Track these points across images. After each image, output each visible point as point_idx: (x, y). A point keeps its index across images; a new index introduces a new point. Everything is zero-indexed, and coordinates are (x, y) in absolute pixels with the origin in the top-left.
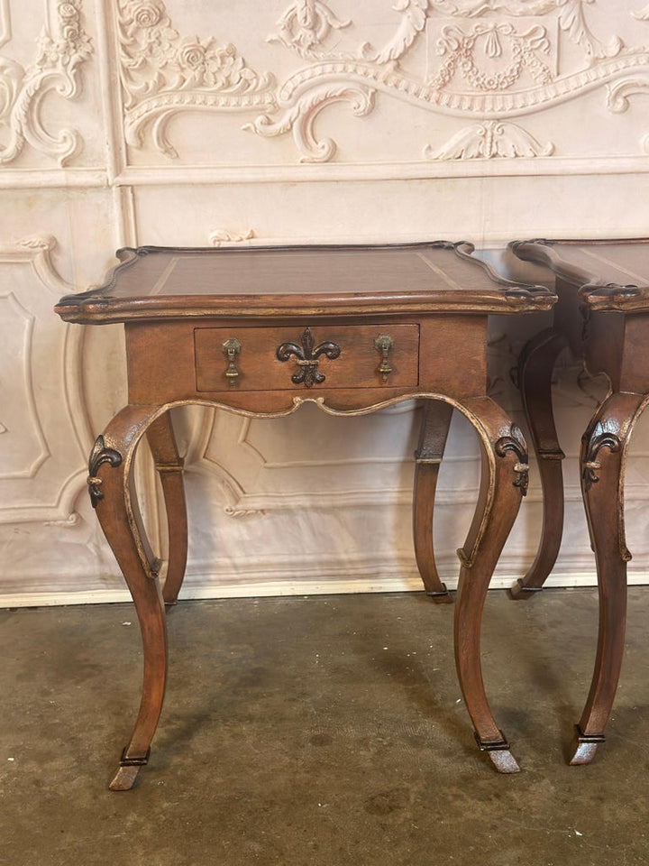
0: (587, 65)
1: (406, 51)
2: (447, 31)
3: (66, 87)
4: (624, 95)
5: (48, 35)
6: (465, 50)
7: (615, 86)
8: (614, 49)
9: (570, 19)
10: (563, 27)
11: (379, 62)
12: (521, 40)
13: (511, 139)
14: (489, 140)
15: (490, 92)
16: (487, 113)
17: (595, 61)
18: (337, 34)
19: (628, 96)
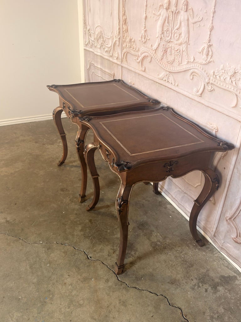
0: (186, 63)
1: (157, 48)
2: (163, 45)
3: (117, 42)
4: (193, 74)
5: (117, 31)
6: (166, 51)
7: (191, 71)
8: (192, 60)
9: (185, 48)
10: (183, 50)
11: (153, 50)
12: (175, 52)
13: (171, 79)
14: (167, 77)
15: (169, 64)
16: (168, 70)
17: (188, 62)
18: (148, 40)
19: (194, 75)
